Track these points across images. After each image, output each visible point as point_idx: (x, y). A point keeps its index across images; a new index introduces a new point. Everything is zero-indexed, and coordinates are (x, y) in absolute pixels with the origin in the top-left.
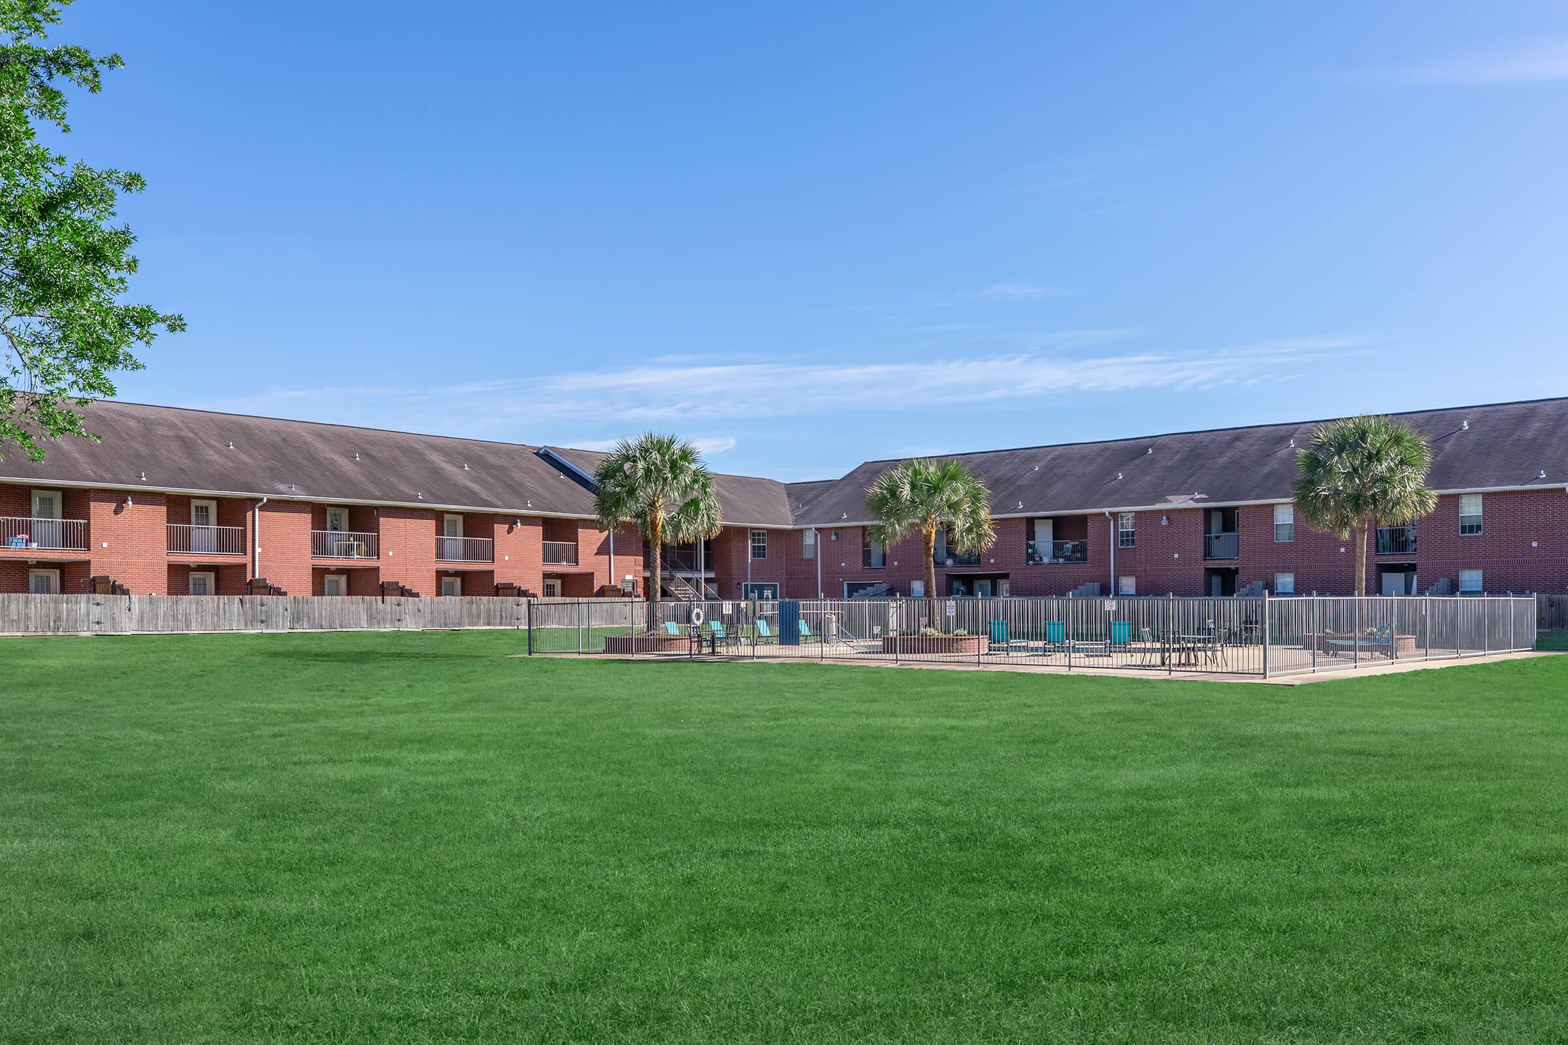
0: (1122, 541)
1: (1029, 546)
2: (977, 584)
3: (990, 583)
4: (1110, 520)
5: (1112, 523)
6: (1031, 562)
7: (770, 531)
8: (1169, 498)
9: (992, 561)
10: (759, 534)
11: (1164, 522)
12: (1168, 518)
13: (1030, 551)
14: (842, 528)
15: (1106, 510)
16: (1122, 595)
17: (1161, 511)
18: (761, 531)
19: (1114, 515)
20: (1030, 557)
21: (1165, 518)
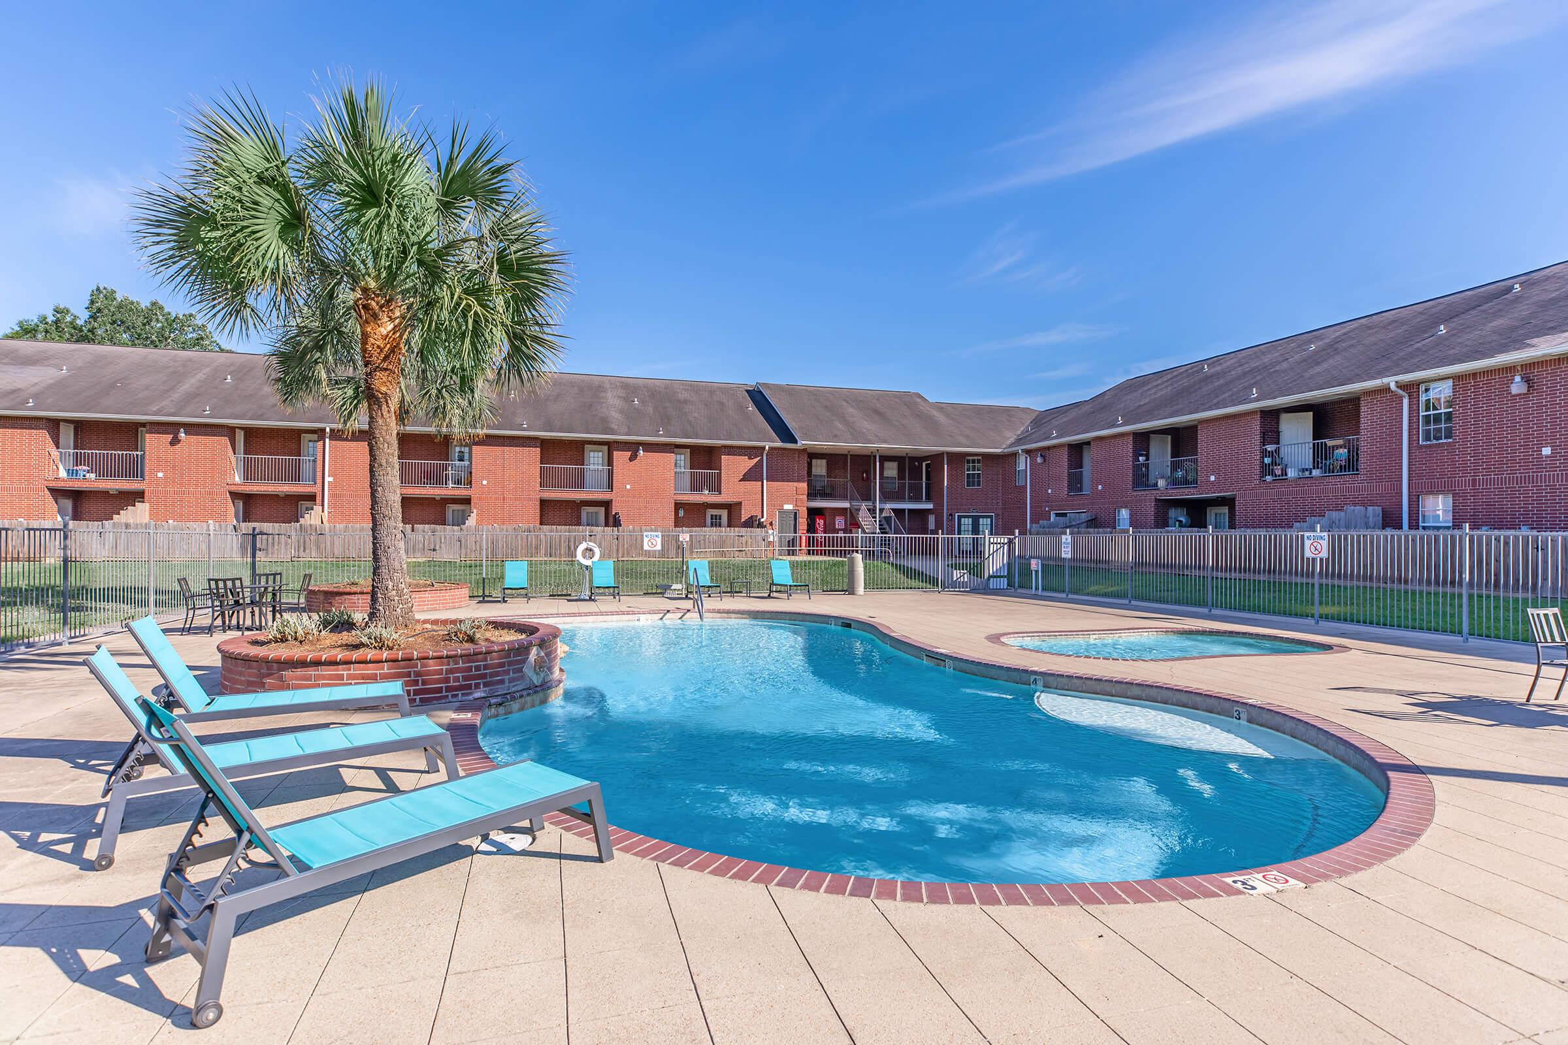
0: (1427, 433)
1: (1265, 453)
2: (1212, 513)
3: (1227, 511)
4: (1401, 398)
5: (1406, 401)
6: (1269, 478)
7: (984, 455)
8: (1535, 341)
9: (1212, 478)
10: (973, 461)
11: (1517, 386)
12: (1527, 380)
13: (1267, 460)
14: (1048, 448)
15: (1391, 381)
16: (1424, 528)
17: (1510, 369)
18: (976, 458)
19: (1411, 388)
20: (1266, 470)
21: (1518, 379)
